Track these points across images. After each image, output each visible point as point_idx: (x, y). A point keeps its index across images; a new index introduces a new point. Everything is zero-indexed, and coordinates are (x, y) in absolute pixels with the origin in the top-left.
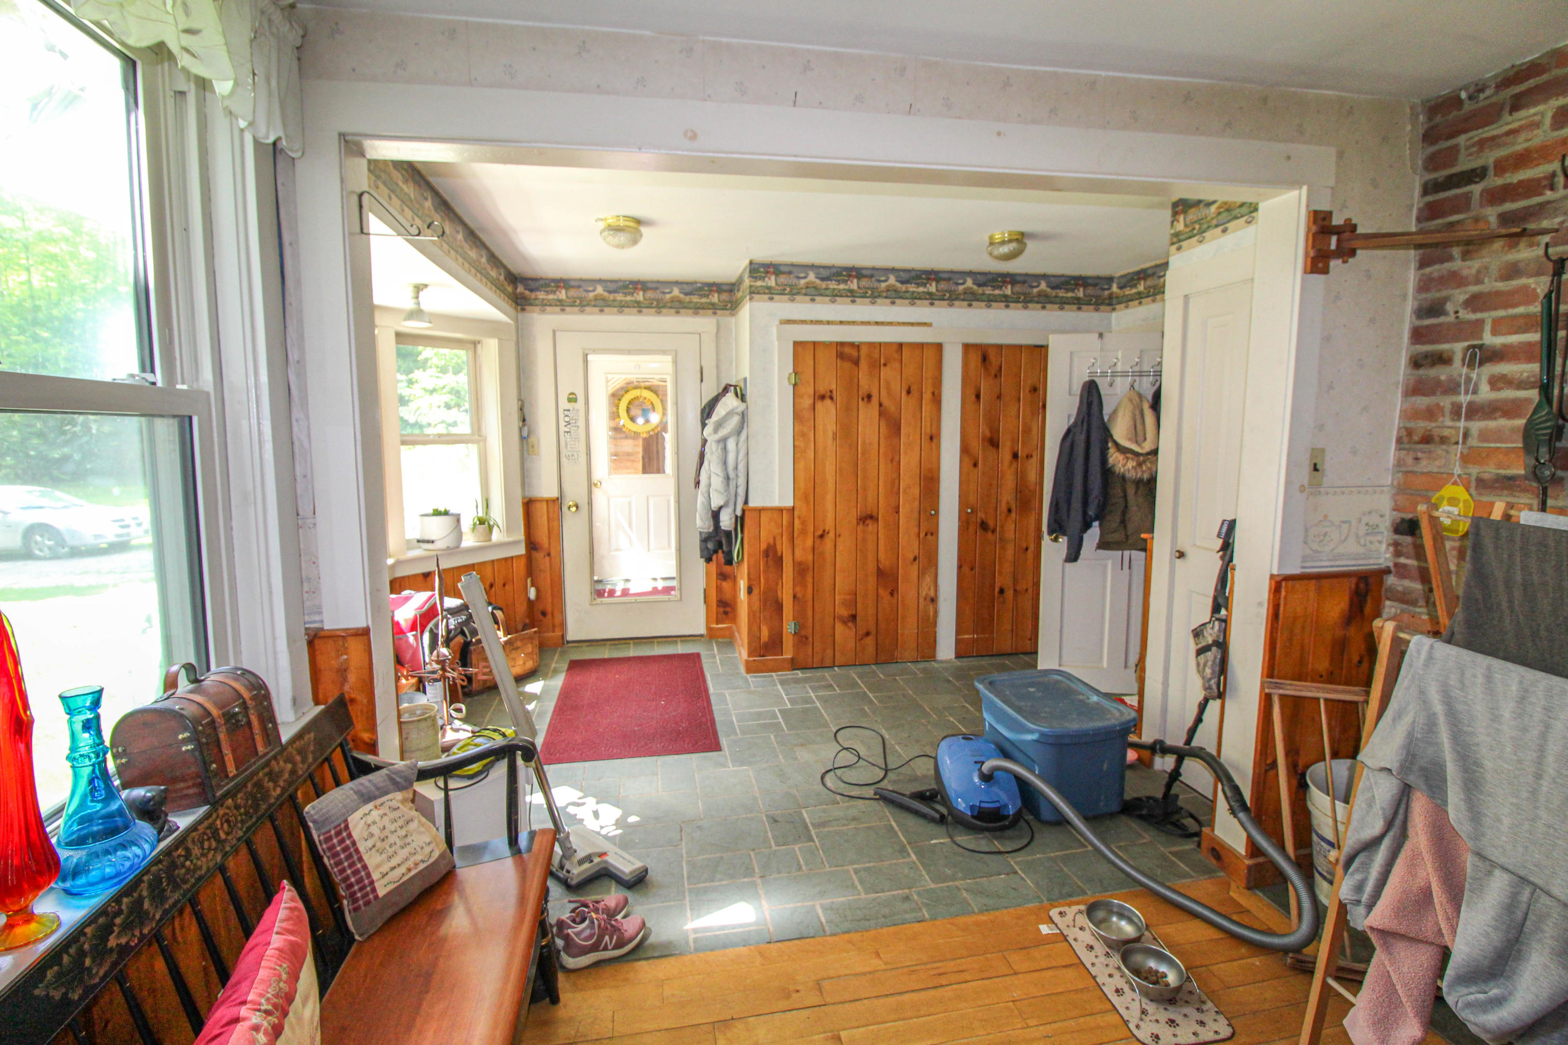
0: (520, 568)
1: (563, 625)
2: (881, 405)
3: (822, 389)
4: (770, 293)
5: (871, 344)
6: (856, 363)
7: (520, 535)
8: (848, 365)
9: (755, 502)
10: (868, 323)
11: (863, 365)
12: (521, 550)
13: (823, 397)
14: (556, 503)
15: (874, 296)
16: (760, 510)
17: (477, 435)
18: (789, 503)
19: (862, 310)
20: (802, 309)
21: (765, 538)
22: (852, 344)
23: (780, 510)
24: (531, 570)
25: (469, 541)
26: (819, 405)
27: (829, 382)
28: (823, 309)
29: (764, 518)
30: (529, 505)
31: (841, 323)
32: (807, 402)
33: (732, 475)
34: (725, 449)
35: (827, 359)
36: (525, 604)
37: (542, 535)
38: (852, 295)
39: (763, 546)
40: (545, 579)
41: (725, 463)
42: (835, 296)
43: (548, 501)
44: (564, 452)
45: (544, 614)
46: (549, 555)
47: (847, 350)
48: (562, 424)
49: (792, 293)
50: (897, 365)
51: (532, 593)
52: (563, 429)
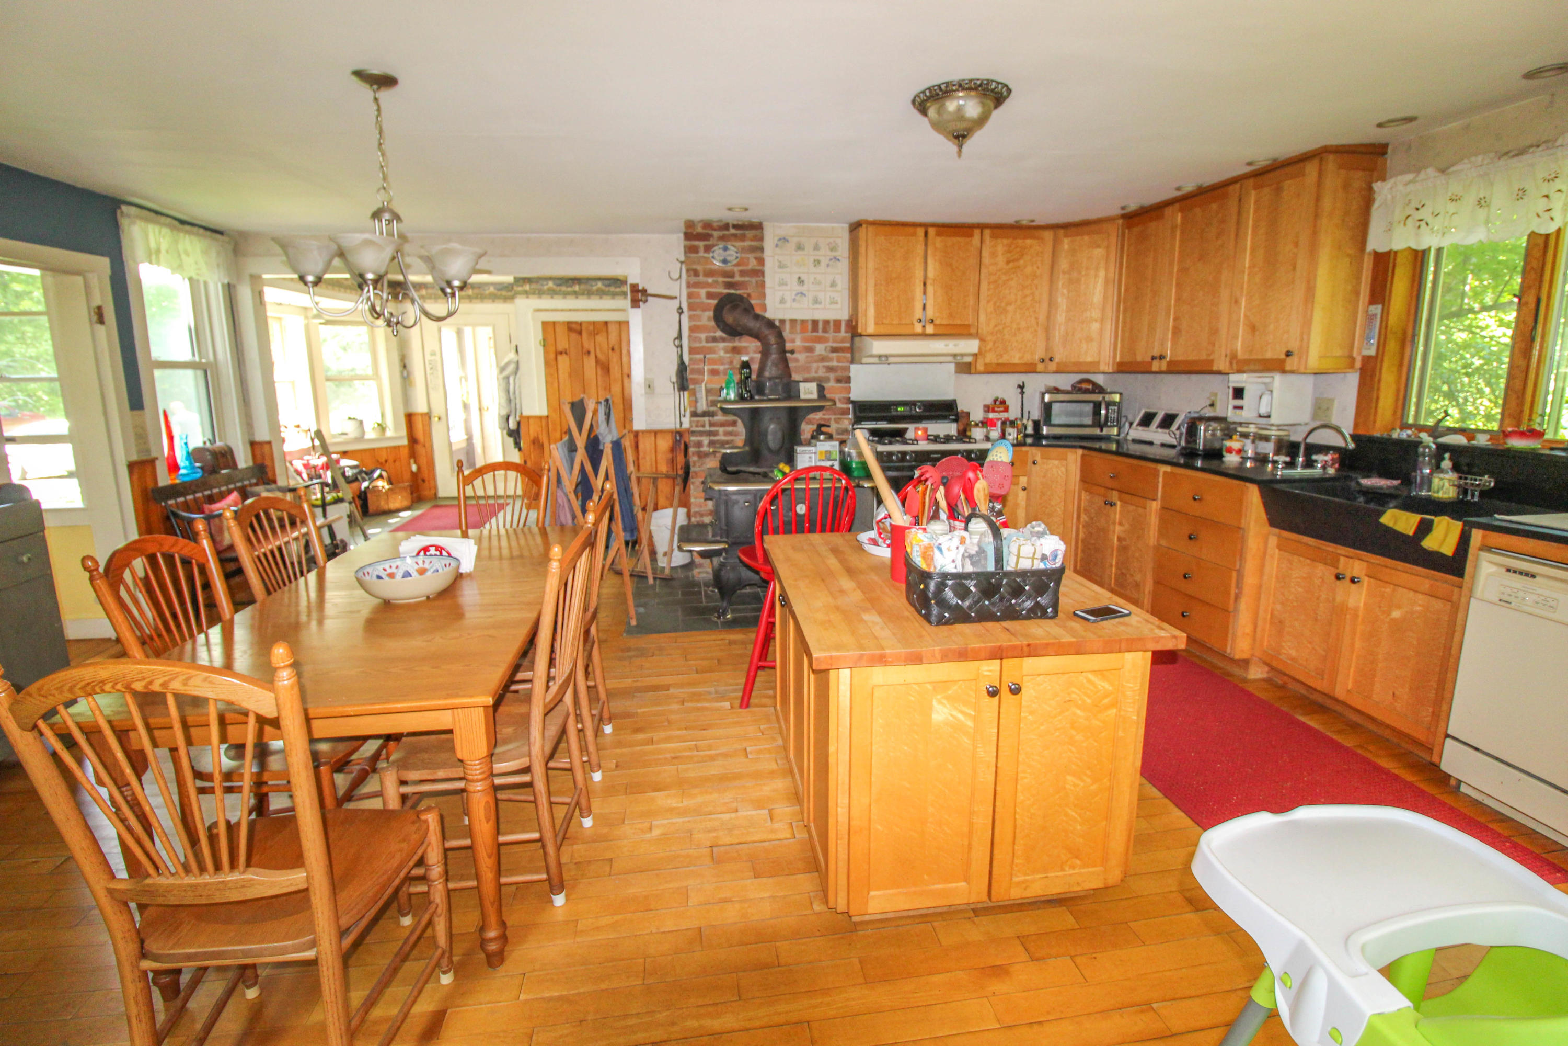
0: (405, 453)
1: (436, 487)
2: (596, 357)
3: (560, 348)
4: (527, 294)
5: (589, 323)
6: (580, 333)
7: (404, 432)
8: (574, 336)
9: (525, 413)
10: (586, 310)
11: (584, 335)
12: (405, 442)
13: (561, 353)
14: (428, 416)
15: (589, 294)
16: (528, 418)
17: (376, 376)
18: (544, 412)
19: (583, 303)
20: (546, 302)
21: (533, 434)
22: (576, 323)
23: (540, 418)
24: (413, 454)
25: (370, 434)
26: (560, 357)
27: (562, 344)
28: (558, 303)
29: (531, 421)
30: (410, 418)
31: (570, 310)
32: (552, 356)
33: (512, 397)
34: (508, 383)
35: (561, 332)
36: (409, 474)
37: (419, 433)
38: (576, 294)
39: (532, 438)
40: (423, 461)
41: (508, 392)
42: (565, 295)
43: (422, 415)
44: (430, 386)
45: (424, 481)
46: (424, 446)
47: (573, 326)
48: (428, 369)
49: (540, 293)
50: (605, 334)
51: (414, 468)
52: (428, 372)
